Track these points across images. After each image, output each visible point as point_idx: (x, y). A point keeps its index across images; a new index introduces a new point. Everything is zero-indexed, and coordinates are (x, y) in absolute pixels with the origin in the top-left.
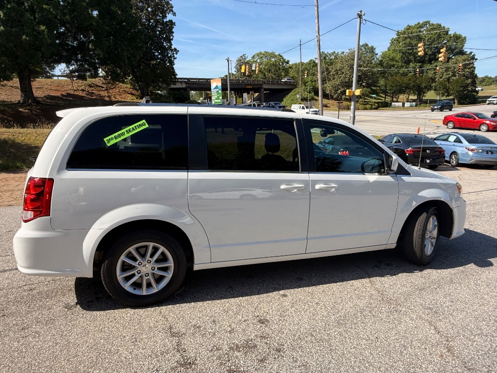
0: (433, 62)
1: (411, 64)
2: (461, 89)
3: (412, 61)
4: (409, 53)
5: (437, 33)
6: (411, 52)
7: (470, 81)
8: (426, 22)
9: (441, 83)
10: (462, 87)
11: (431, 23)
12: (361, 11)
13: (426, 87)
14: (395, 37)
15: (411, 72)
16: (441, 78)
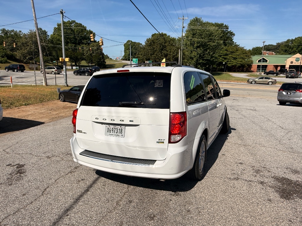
0: (81, 44)
1: (69, 44)
2: (99, 60)
3: (69, 42)
4: (67, 38)
5: (80, 29)
6: (68, 37)
7: (101, 56)
8: (74, 21)
9: (88, 56)
10: (99, 59)
11: (76, 22)
12: (62, 10)
13: (80, 58)
14: (57, 27)
15: (70, 49)
16: (87, 54)
